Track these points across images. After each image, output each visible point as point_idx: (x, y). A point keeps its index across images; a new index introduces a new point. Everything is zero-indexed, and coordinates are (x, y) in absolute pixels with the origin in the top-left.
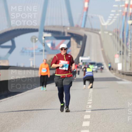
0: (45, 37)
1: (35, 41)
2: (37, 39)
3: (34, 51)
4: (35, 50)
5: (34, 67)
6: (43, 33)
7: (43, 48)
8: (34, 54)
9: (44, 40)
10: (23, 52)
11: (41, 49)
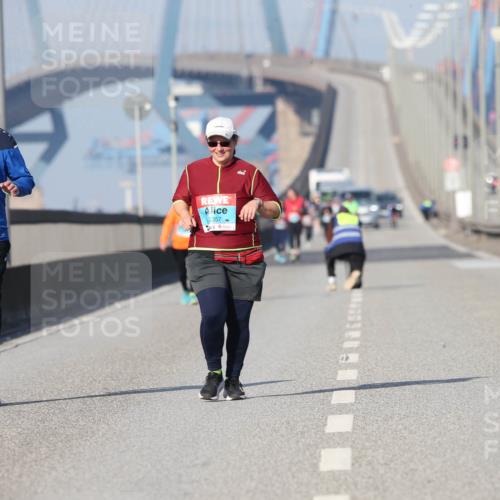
0: (177, 99)
1: (143, 114)
2: (148, 107)
3: (138, 153)
4: (144, 148)
5: (141, 213)
6: (172, 81)
7: (172, 140)
8: (139, 161)
9: (176, 108)
10: (95, 156)
11: (163, 145)
